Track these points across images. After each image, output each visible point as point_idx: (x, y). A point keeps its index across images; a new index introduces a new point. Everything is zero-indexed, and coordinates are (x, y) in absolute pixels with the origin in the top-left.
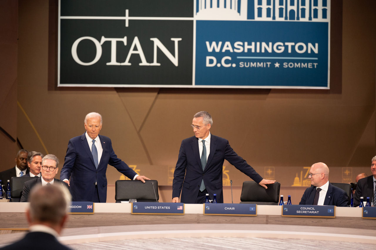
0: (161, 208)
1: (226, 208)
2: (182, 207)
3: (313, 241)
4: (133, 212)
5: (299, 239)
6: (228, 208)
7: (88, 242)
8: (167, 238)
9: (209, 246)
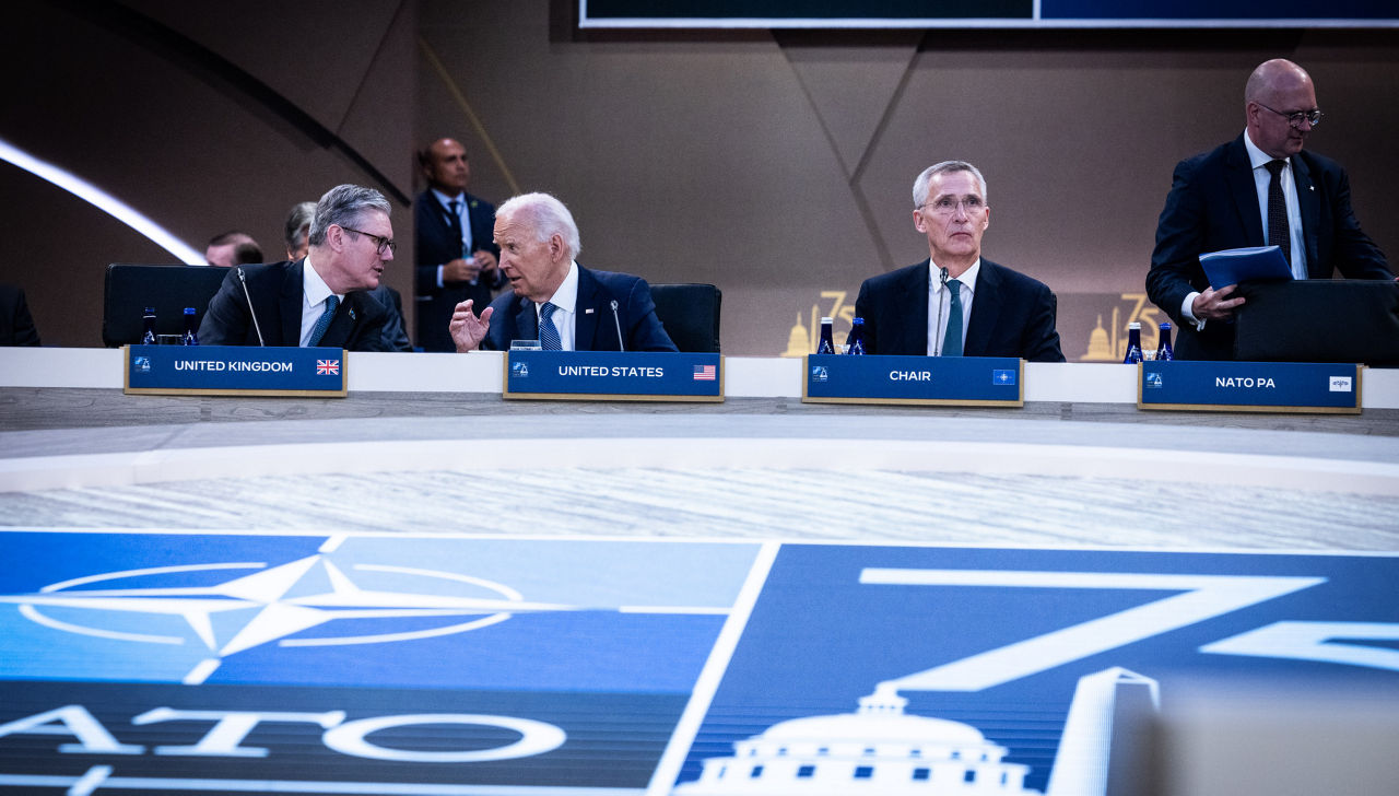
0: (627, 372)
1: (894, 375)
2: (714, 368)
3: (1131, 488)
4: (511, 389)
5: (1074, 478)
6: (903, 373)
7: (77, 488)
8: (462, 471)
9: (625, 502)
